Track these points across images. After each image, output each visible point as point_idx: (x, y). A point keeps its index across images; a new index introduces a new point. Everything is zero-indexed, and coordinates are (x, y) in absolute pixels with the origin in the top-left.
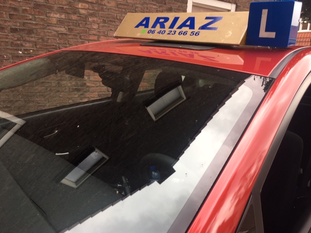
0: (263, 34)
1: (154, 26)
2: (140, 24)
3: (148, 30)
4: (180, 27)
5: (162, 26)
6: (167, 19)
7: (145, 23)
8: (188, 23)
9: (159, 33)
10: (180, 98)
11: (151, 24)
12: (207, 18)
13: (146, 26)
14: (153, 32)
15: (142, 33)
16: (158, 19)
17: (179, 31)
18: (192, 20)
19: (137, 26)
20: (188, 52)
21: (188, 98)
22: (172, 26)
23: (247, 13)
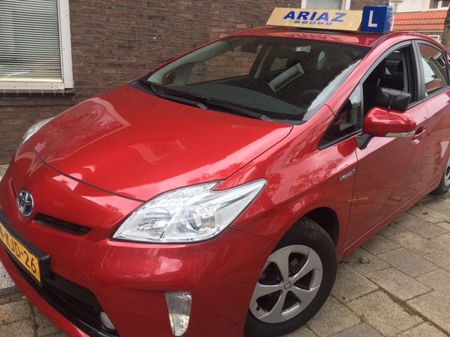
0: (370, 25)
1: (299, 18)
2: (287, 16)
3: (294, 20)
4: (318, 19)
5: (305, 18)
6: (308, 13)
7: (291, 15)
8: (324, 17)
9: (303, 23)
10: (299, 72)
11: (296, 16)
12: (337, 14)
13: (293, 17)
14: (298, 22)
15: (289, 23)
16: (301, 13)
17: (317, 22)
18: (326, 14)
19: (285, 18)
20: (324, 35)
21: (306, 73)
22: (312, 18)
23: (362, 12)
